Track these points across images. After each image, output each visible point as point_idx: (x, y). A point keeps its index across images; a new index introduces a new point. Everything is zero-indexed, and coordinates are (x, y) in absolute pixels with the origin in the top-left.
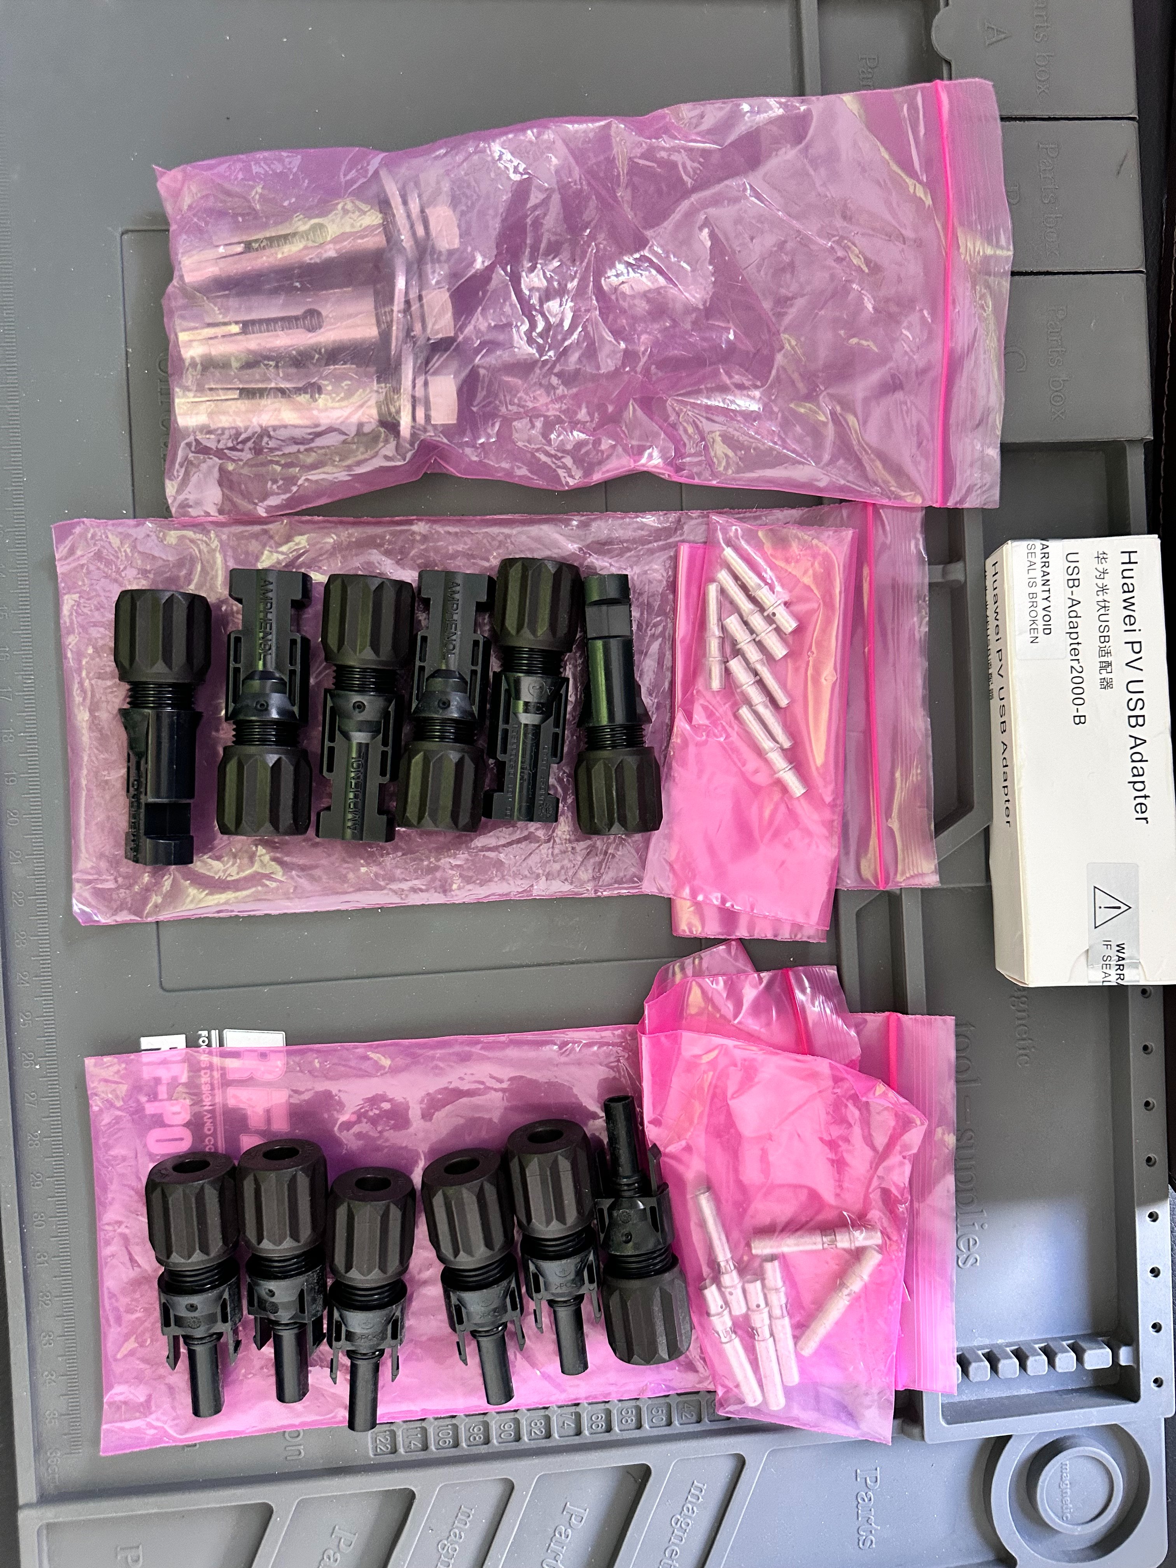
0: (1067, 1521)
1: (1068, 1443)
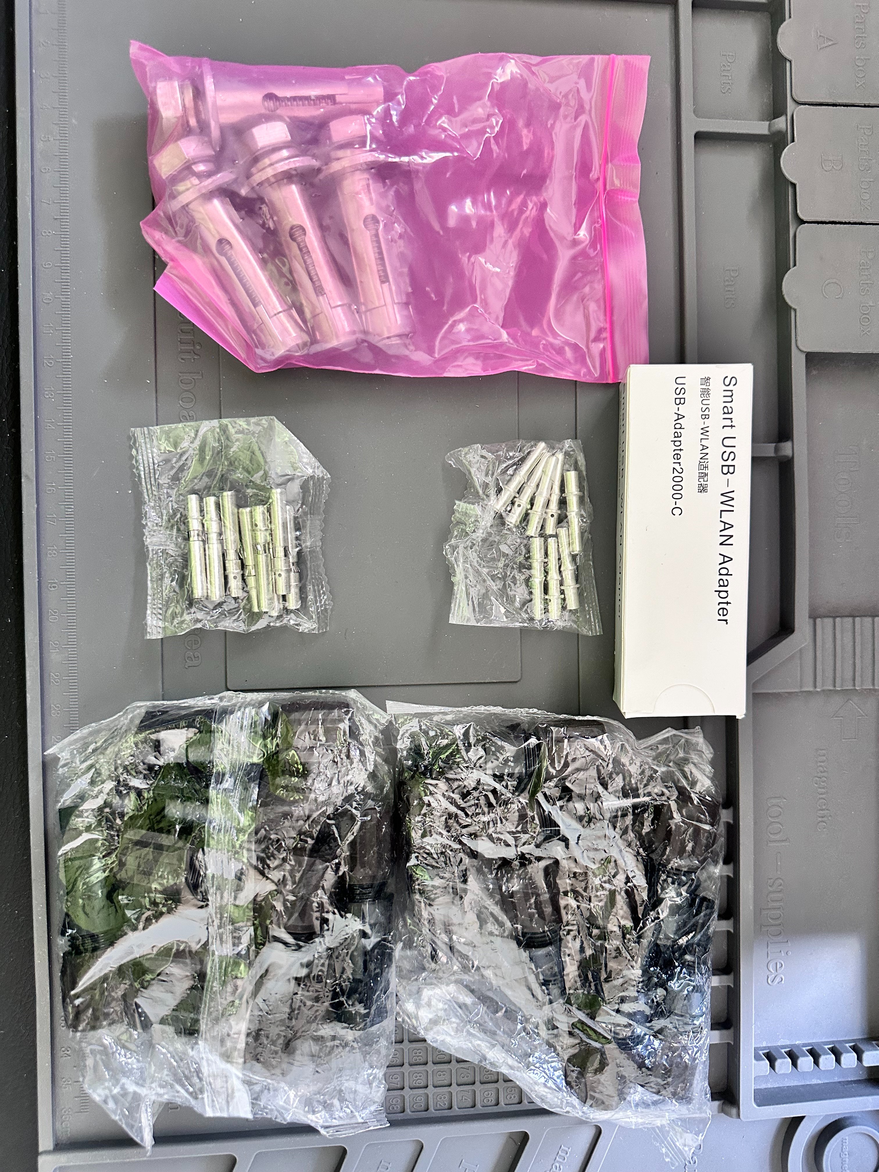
1: (848, 1122)
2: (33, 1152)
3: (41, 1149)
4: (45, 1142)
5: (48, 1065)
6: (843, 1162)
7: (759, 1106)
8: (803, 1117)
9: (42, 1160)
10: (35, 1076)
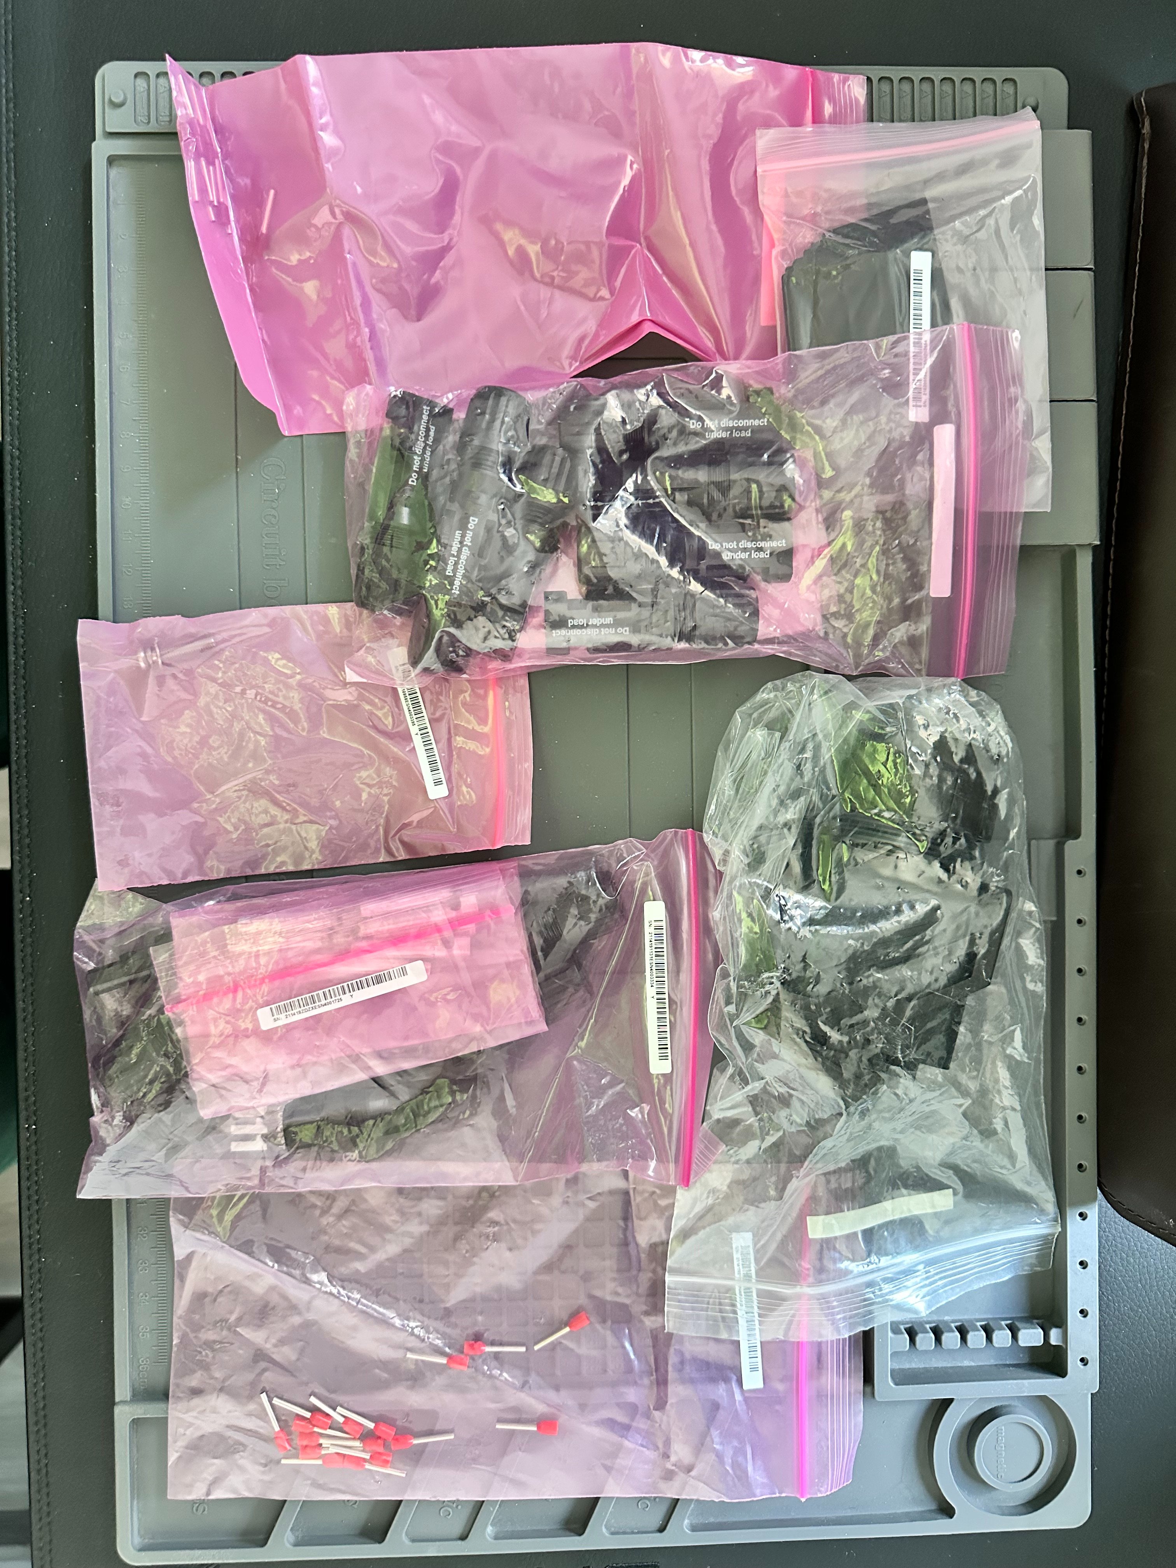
0: (1001, 1479)
1: (1004, 1411)
2: (110, 1402)
3: (117, 1400)
4: (122, 1390)
6: (998, 1454)
7: (896, 1384)
8: (951, 1400)
9: (117, 1410)
10: (112, 1323)
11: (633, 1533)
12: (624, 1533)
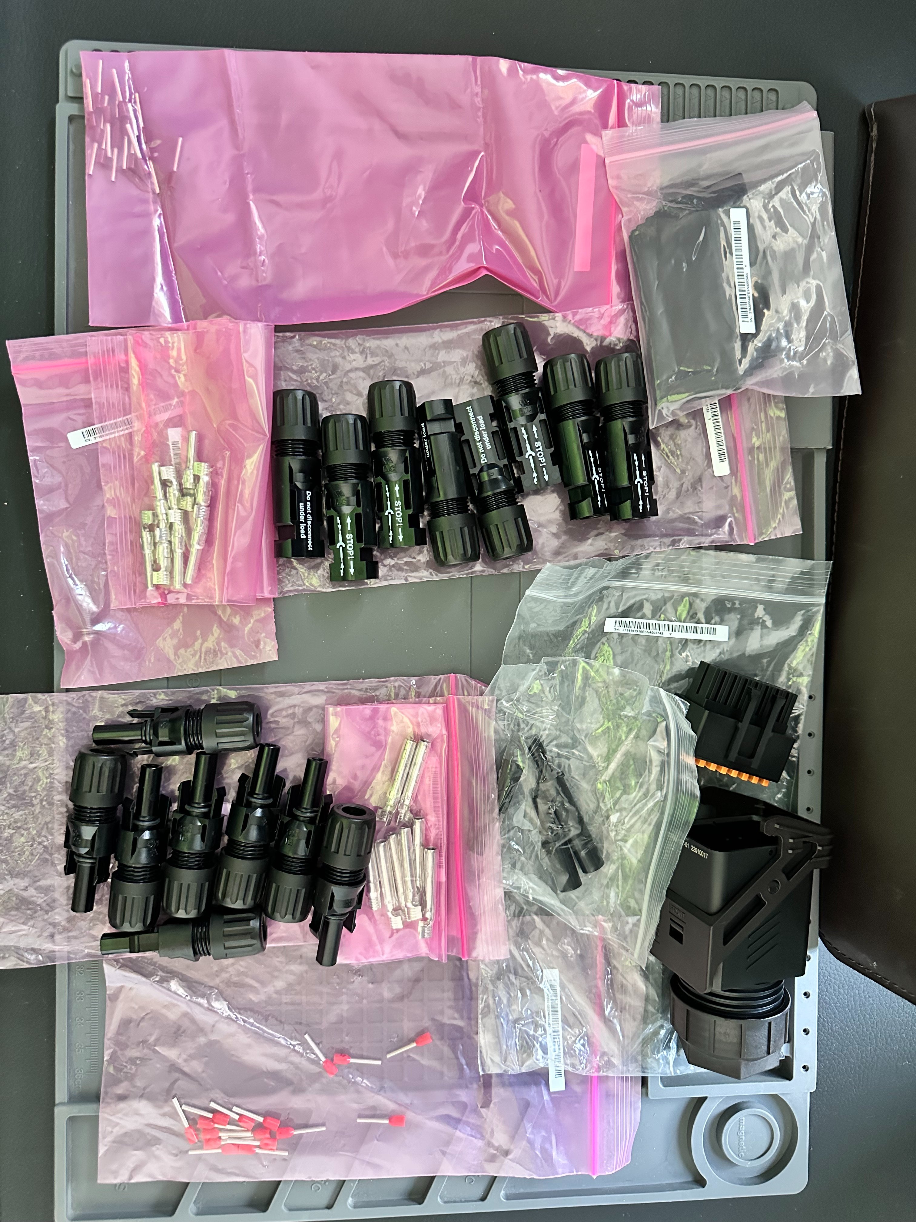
0: (741, 1158)
1: (745, 1106)
2: (52, 1104)
3: (57, 1101)
4: (61, 1094)
5: (65, 1031)
6: (740, 1139)
7: (665, 1086)
8: (705, 1098)
9: (57, 1110)
10: (54, 1041)
11: (461, 1202)
12: (455, 1202)
